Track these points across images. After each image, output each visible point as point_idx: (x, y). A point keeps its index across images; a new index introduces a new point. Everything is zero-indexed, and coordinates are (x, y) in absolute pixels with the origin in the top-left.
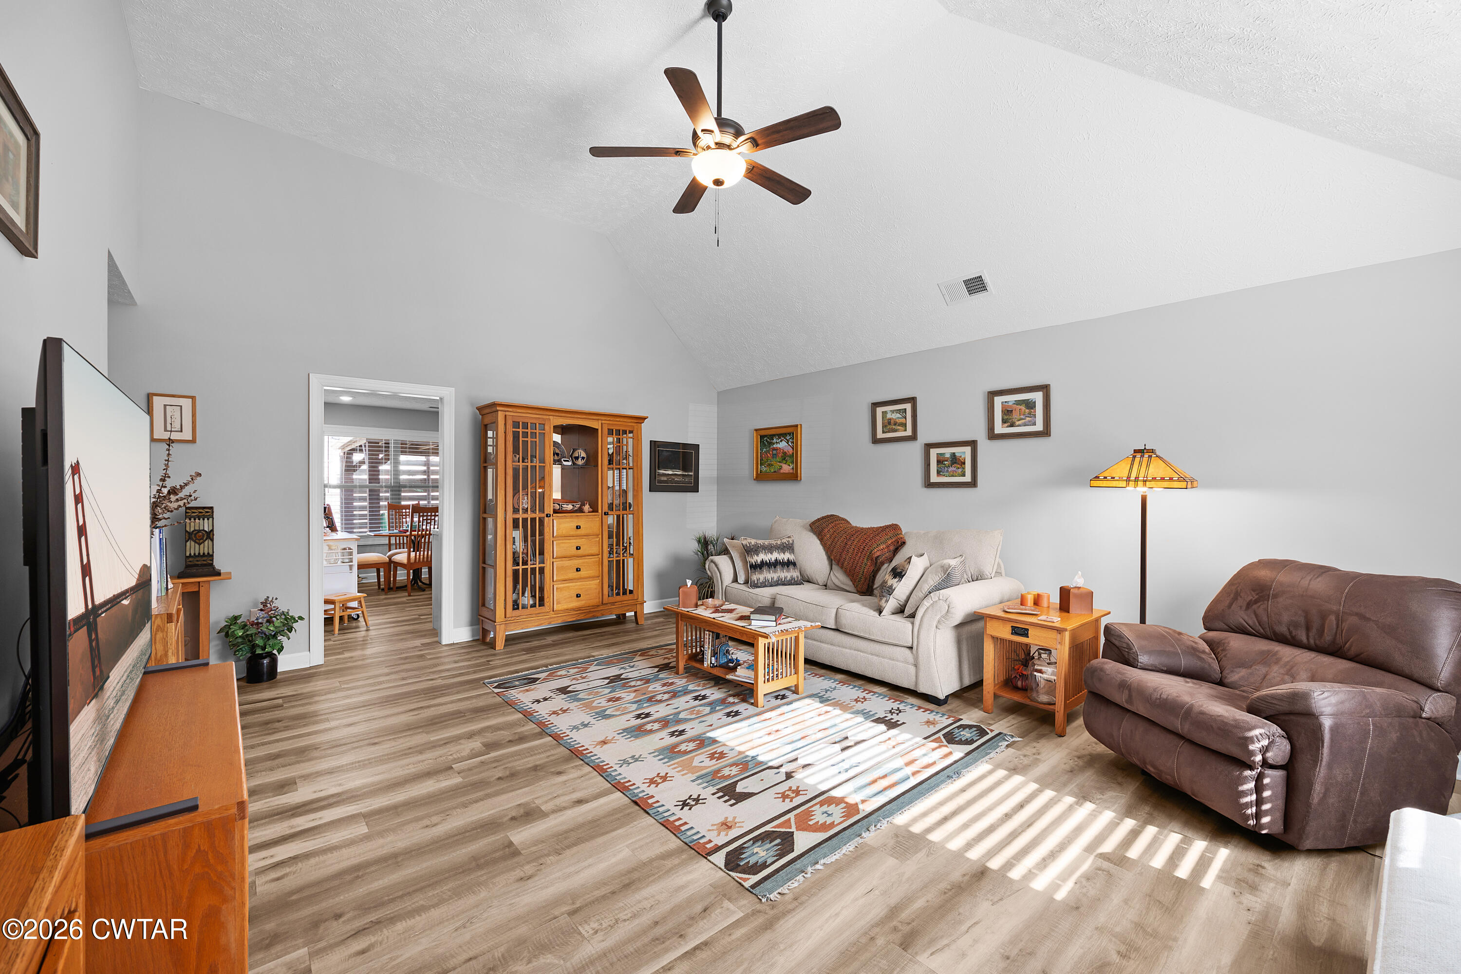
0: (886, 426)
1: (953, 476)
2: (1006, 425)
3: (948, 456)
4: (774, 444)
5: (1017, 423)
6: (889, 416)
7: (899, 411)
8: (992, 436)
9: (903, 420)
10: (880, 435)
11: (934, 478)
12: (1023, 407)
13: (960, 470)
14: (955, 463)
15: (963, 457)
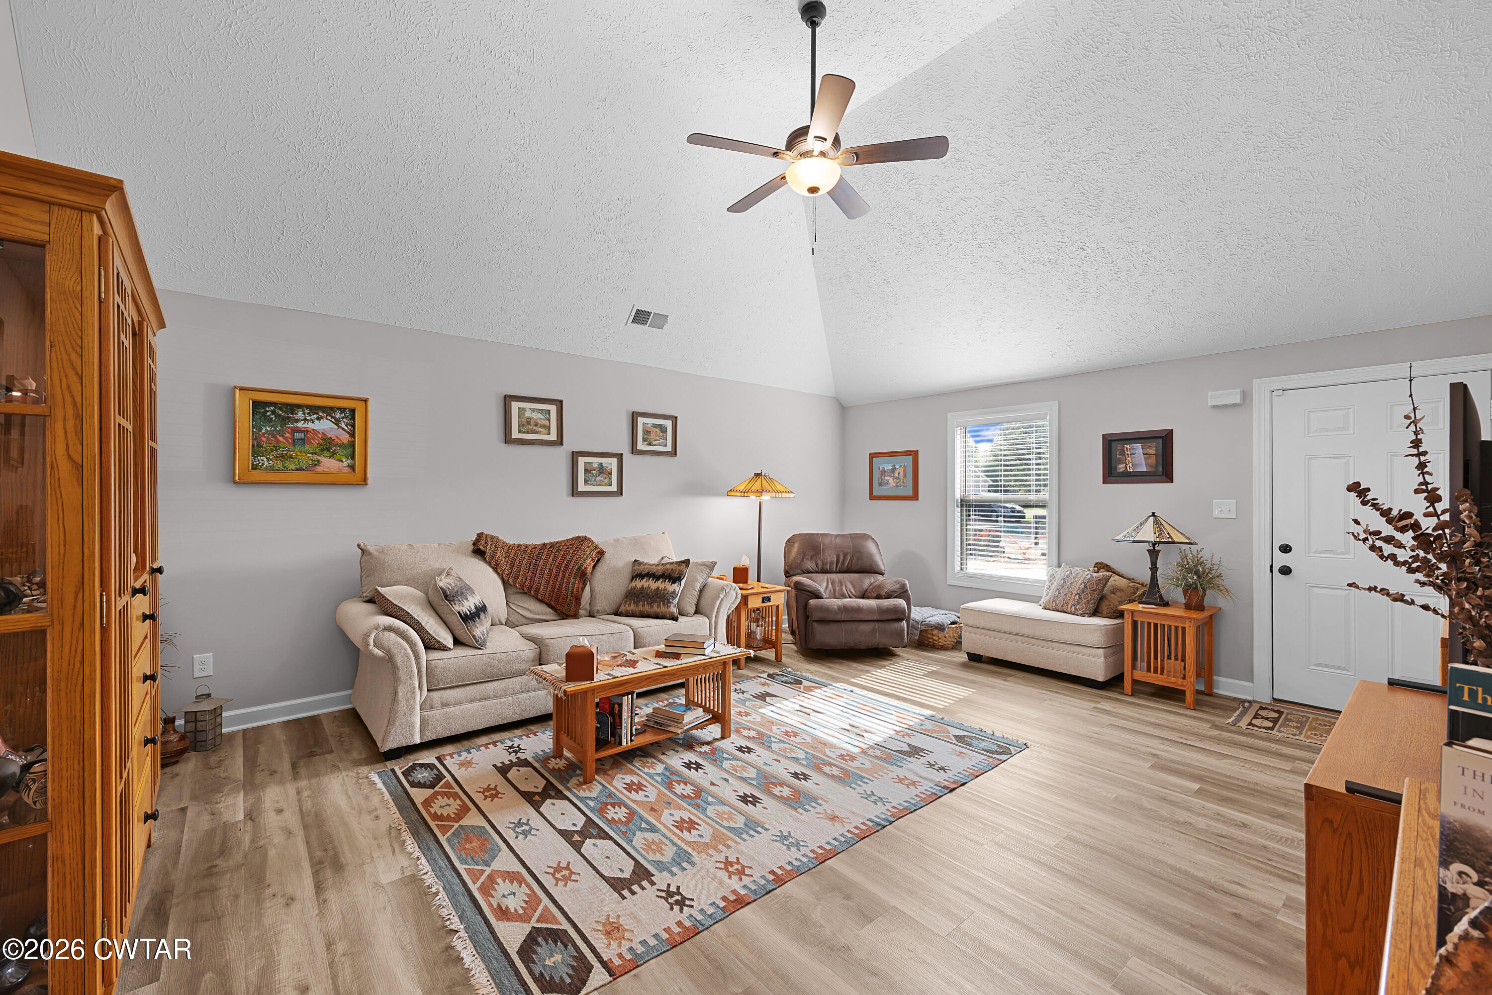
0: (523, 425)
1: (600, 485)
2: (646, 443)
3: (595, 465)
4: (297, 421)
5: (654, 443)
6: (528, 414)
7: (541, 411)
8: (634, 450)
9: (547, 423)
10: (515, 434)
11: (582, 487)
12: (658, 430)
13: (607, 480)
14: (603, 473)
15: (610, 467)
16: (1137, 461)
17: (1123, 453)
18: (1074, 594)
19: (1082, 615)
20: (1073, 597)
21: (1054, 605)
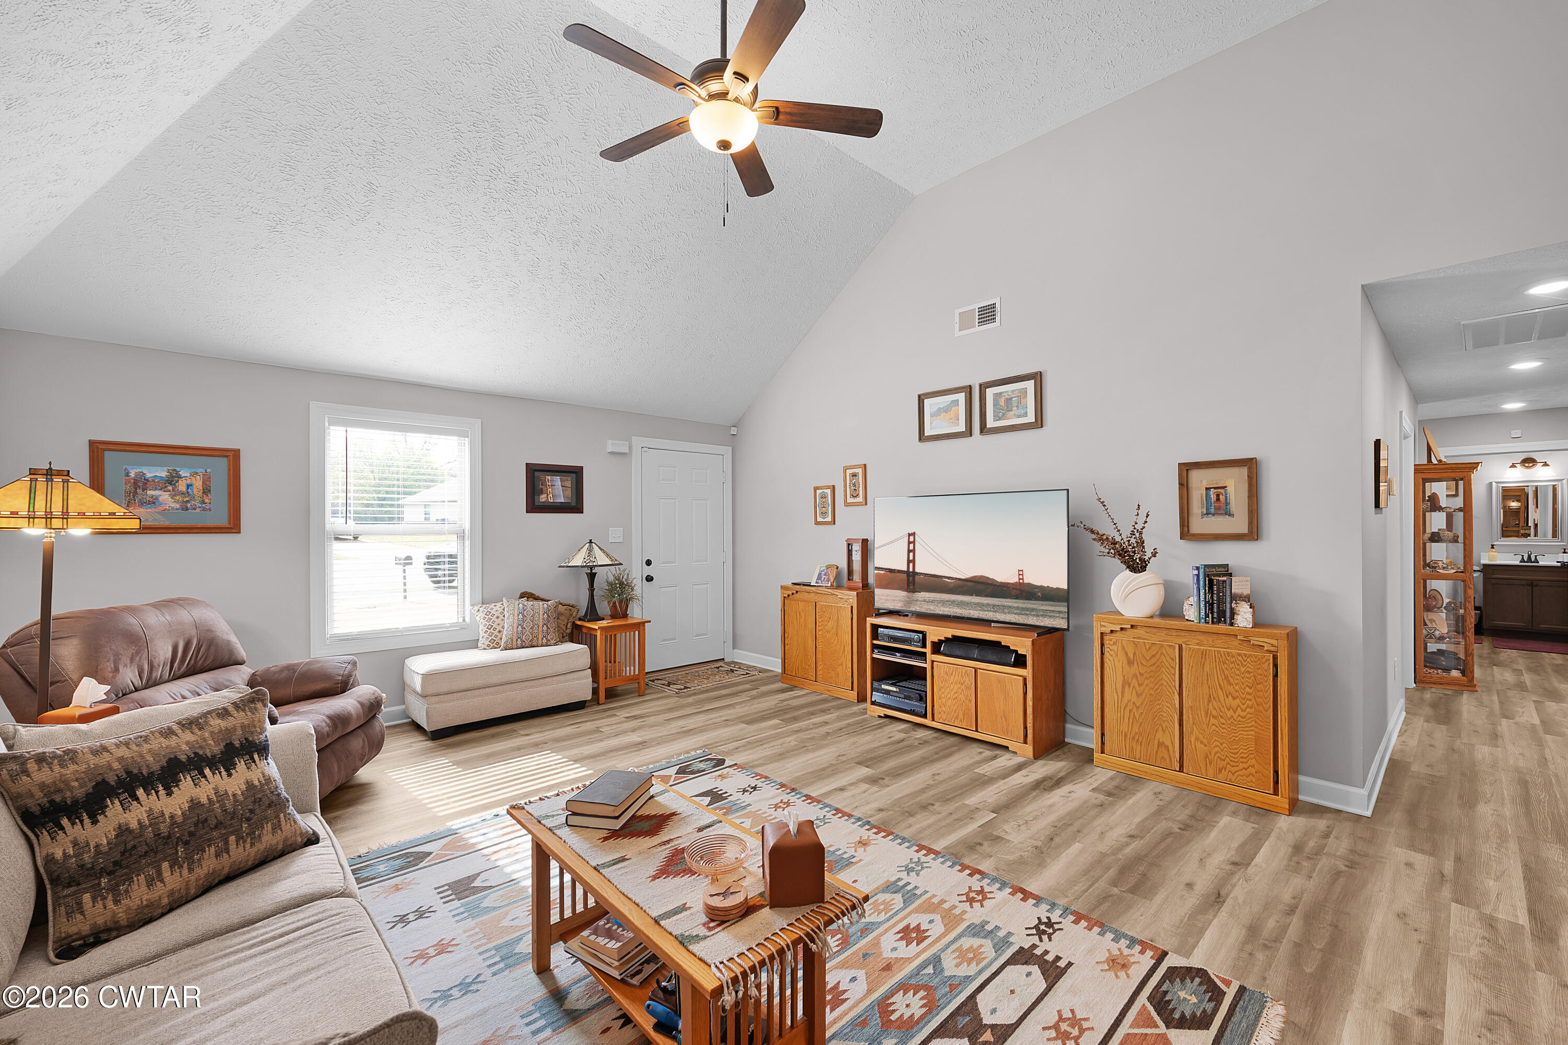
16: (556, 492)
17: (544, 484)
18: (541, 626)
19: (555, 644)
20: (540, 629)
21: (519, 642)
